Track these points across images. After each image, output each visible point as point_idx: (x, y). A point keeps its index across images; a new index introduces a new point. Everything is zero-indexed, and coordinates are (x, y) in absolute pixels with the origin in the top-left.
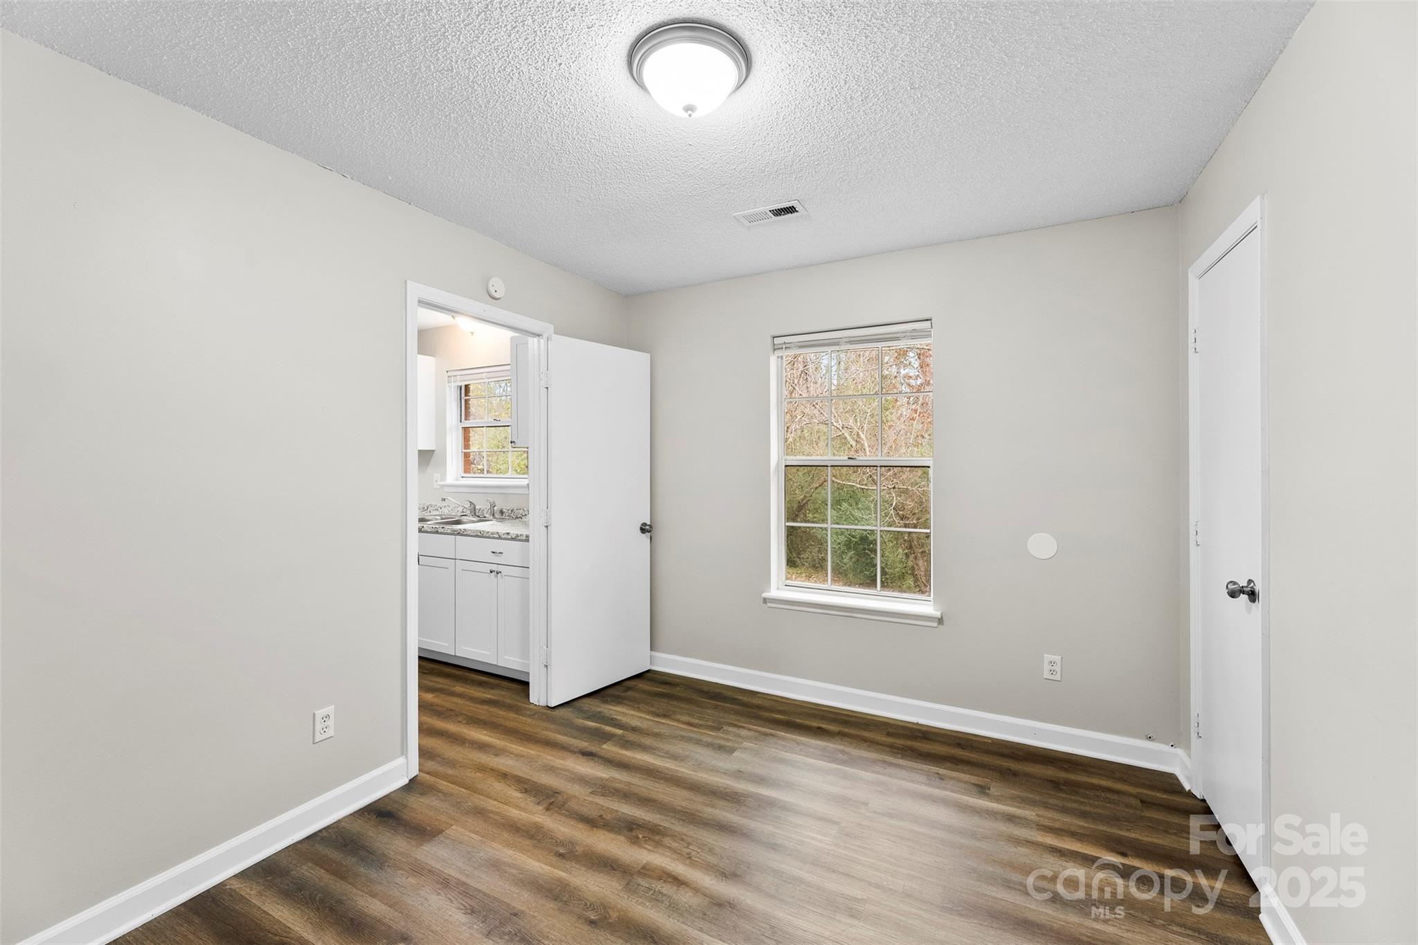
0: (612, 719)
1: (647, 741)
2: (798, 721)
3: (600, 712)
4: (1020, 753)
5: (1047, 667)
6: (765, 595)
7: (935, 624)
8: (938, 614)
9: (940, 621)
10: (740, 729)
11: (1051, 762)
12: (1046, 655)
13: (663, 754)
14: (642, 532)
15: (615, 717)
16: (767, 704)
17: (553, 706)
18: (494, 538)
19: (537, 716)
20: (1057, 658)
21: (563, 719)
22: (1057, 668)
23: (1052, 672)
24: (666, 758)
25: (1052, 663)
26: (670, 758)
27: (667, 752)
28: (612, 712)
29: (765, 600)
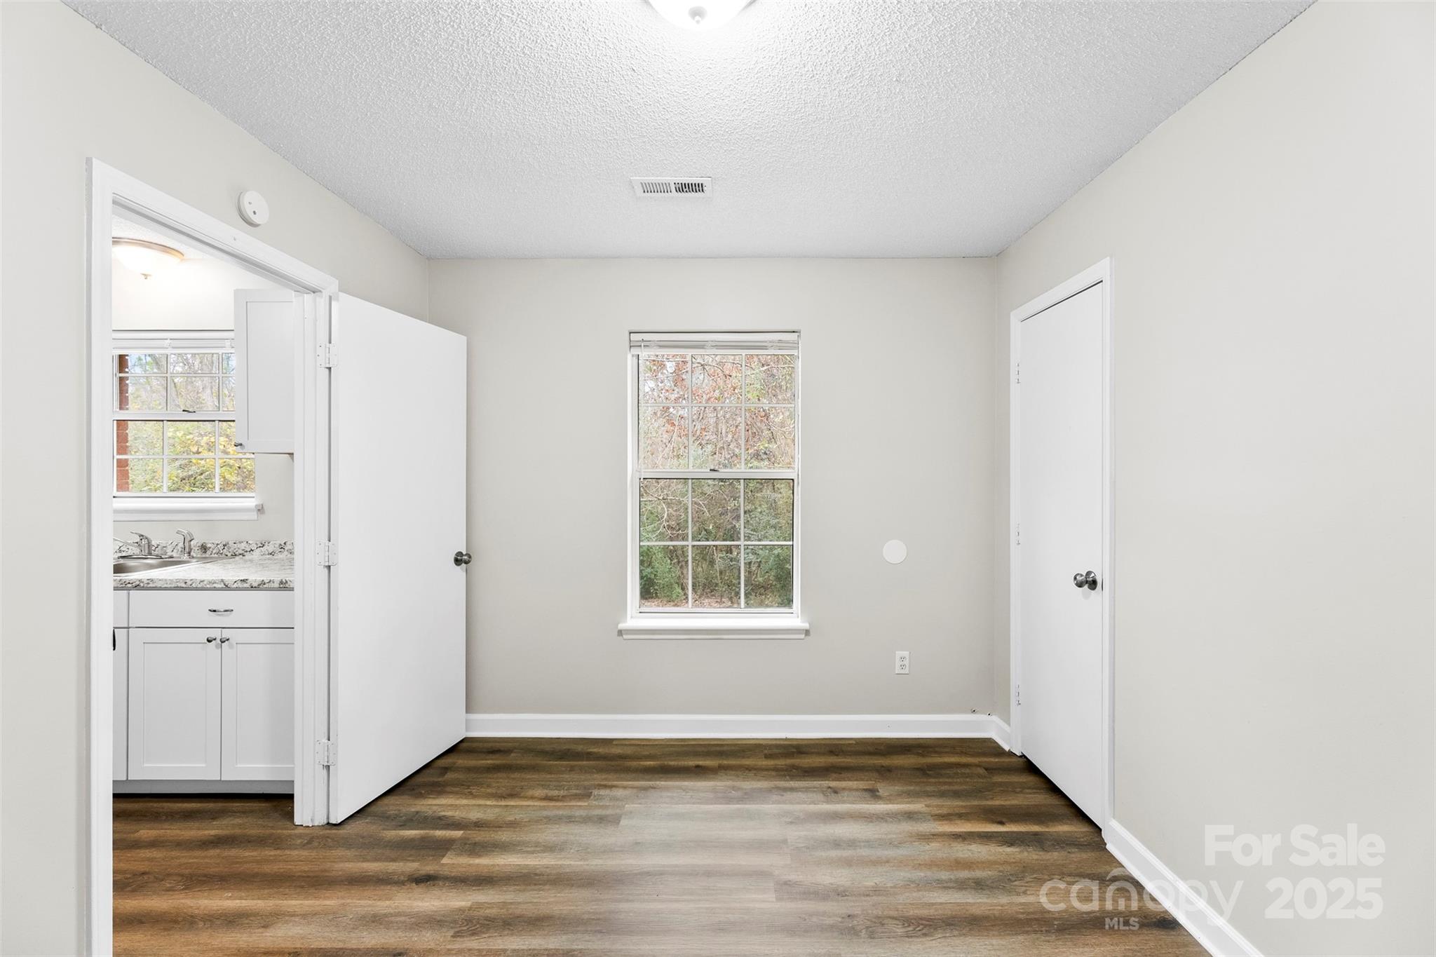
0: (440, 818)
1: (504, 836)
2: (672, 763)
3: (417, 812)
4: (882, 748)
5: (898, 663)
6: (622, 626)
7: (803, 636)
8: (806, 626)
9: (807, 632)
10: (613, 789)
11: (909, 751)
12: (897, 652)
13: (532, 849)
14: (456, 564)
15: (443, 813)
16: (629, 751)
17: (339, 822)
18: (215, 589)
19: (316, 844)
20: (906, 654)
21: (363, 837)
22: (906, 662)
23: (902, 667)
24: (538, 852)
25: (903, 658)
26: (544, 851)
27: (537, 844)
28: (435, 808)
29: (620, 633)
